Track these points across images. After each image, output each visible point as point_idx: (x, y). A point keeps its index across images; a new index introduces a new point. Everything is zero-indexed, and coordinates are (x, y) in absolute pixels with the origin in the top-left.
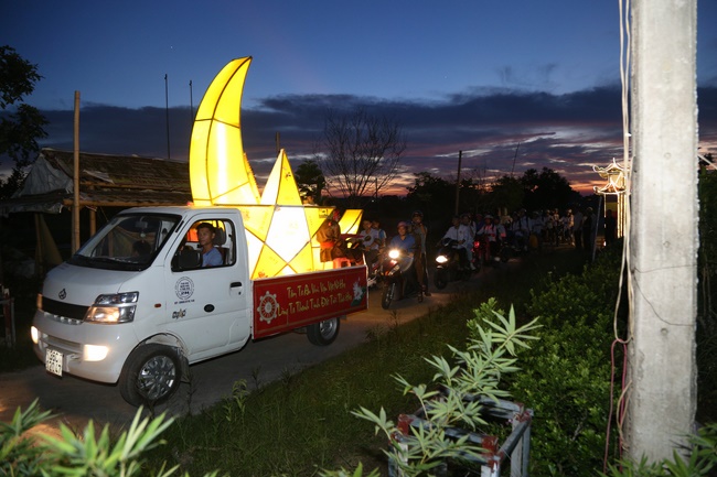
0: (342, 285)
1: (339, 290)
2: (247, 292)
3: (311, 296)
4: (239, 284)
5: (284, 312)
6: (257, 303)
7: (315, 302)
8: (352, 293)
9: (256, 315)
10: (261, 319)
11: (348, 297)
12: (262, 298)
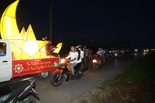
0: (49, 62)
1: (48, 64)
2: (10, 64)
3: (37, 65)
4: (7, 61)
5: (25, 70)
6: (13, 67)
7: (38, 67)
8: (54, 65)
9: (14, 71)
10: (16, 72)
11: (52, 66)
12: (16, 66)
